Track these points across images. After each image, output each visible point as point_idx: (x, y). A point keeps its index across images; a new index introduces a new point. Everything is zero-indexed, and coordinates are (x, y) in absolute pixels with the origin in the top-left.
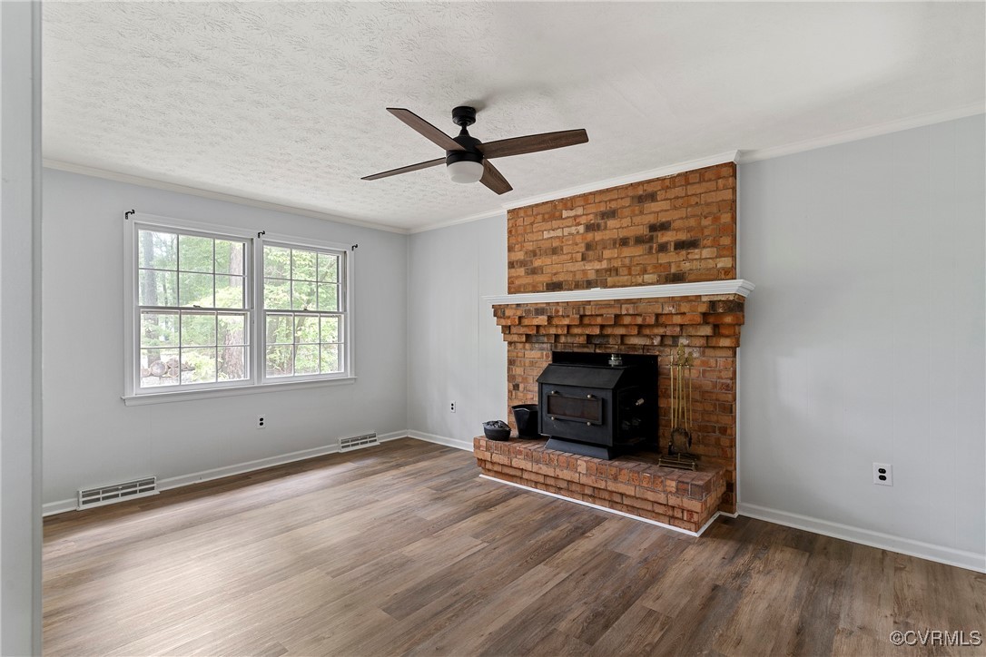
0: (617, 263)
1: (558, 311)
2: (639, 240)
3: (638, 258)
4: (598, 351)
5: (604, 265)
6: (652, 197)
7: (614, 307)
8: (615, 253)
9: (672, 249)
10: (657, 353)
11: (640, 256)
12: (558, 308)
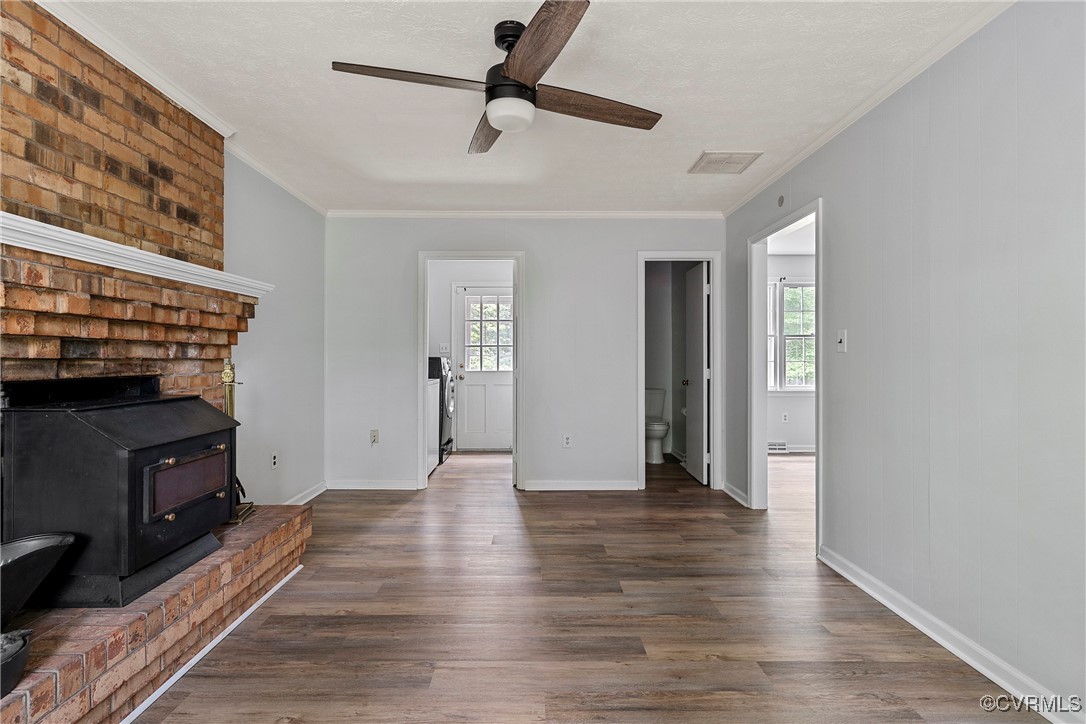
0: (102, 201)
1: (39, 276)
2: (135, 177)
3: (135, 208)
4: (65, 375)
5: (77, 193)
6: (152, 116)
7: (152, 290)
8: (98, 178)
9: (175, 215)
10: (159, 372)
11: (136, 204)
12: (39, 268)
